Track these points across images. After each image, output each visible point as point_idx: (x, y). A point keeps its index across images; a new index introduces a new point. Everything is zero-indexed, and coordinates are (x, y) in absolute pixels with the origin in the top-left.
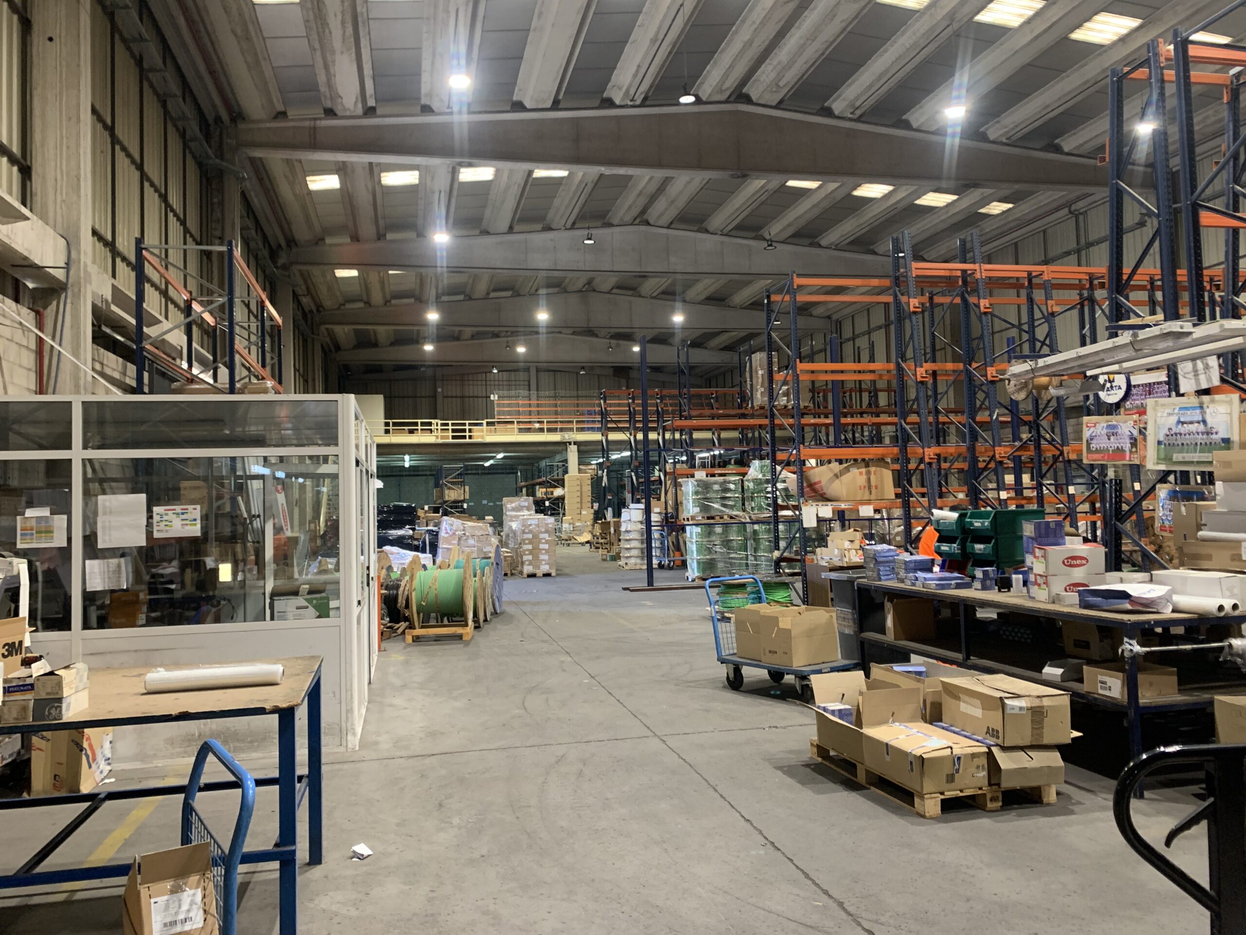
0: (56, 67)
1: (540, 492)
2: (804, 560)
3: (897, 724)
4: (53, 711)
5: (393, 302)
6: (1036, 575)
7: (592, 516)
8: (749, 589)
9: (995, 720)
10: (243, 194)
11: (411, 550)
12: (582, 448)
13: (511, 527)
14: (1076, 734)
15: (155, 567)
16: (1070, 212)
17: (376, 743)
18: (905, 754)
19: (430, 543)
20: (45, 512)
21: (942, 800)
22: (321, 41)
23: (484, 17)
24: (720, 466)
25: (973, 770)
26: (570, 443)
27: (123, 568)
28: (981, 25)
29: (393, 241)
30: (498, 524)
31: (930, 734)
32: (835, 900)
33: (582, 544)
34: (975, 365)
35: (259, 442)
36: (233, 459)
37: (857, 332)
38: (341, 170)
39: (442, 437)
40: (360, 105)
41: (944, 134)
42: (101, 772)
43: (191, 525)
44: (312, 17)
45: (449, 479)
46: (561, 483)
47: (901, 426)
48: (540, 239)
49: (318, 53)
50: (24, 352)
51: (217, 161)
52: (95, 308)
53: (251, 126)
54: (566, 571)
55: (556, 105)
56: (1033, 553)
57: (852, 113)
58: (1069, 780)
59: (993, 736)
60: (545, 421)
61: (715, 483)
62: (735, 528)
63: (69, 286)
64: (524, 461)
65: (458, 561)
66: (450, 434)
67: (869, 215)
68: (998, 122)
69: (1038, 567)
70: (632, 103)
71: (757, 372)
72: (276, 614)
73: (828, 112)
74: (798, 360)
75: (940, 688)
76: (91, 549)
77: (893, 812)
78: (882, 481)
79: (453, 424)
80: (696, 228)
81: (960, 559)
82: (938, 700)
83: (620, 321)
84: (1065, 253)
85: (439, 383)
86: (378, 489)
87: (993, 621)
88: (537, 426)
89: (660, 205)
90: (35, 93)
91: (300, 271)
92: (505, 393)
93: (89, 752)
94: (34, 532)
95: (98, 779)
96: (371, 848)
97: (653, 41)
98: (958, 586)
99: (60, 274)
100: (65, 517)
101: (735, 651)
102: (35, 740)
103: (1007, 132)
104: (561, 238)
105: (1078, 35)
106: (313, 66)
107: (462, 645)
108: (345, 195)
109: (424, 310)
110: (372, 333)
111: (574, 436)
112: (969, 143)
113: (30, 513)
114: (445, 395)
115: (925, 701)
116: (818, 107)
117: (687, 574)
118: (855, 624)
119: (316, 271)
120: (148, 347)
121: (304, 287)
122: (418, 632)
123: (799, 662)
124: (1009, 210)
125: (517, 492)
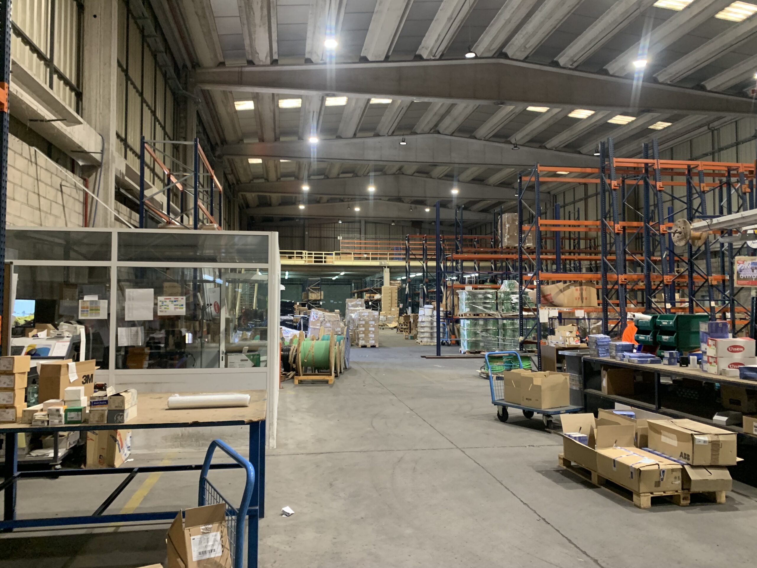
0: (98, 33)
1: (366, 296)
2: (540, 343)
3: (619, 447)
4: (119, 417)
5: (282, 179)
6: (708, 357)
7: (398, 312)
8: (504, 360)
9: (687, 448)
10: (197, 111)
11: (292, 328)
12: (392, 270)
13: (351, 316)
14: (739, 459)
15: (153, 333)
16: (709, 129)
17: (286, 445)
18: (628, 467)
19: (303, 324)
20: (95, 298)
21: (652, 498)
22: (248, 19)
23: (346, 5)
24: (480, 283)
25: (673, 479)
26: (385, 267)
27: (140, 333)
28: (657, 8)
29: (283, 142)
30: (343, 314)
31: (643, 455)
32: (592, 558)
33: (392, 329)
34: (651, 223)
35: (213, 260)
36: (195, 269)
37: (566, 202)
38: (255, 98)
39: (309, 261)
40: (269, 58)
41: (632, 79)
42: (125, 455)
43: (180, 308)
44: (243, 5)
45: (311, 286)
46: (379, 291)
47: (604, 260)
48: (372, 141)
49: (246, 26)
50: (77, 203)
51: (184, 91)
52: (117, 178)
53: (204, 71)
54: (384, 344)
55: (387, 59)
56: (707, 342)
57: (571, 65)
58: (735, 490)
59: (685, 458)
60: (370, 253)
61: (480, 294)
62: (491, 322)
63: (103, 164)
64: (356, 278)
65: (324, 336)
66: (313, 260)
67: (579, 128)
68: (665, 71)
69: (711, 351)
70: (434, 58)
71: (505, 226)
72: (229, 364)
73: (556, 64)
74: (539, 218)
75: (647, 426)
76: (121, 322)
77: (619, 504)
78: (590, 295)
79: (315, 254)
80: (468, 136)
81: (652, 344)
82: (646, 434)
83: (418, 193)
84: (704, 154)
85: (306, 229)
86: (282, 291)
87: (670, 385)
88: (365, 256)
89: (447, 121)
90: (85, 48)
91: (228, 159)
92: (346, 235)
93: (120, 443)
94: (89, 309)
95: (124, 459)
96: (293, 509)
97: (449, 19)
98: (652, 362)
99: (98, 157)
100: (106, 301)
101: (503, 398)
102: (89, 434)
103: (671, 77)
104: (385, 141)
105: (721, 15)
106: (242, 34)
107: (328, 387)
108: (257, 113)
109: (301, 184)
110: (268, 198)
111: (387, 263)
112: (647, 84)
113: (86, 298)
114: (310, 236)
115: (636, 434)
116: (550, 61)
117: (460, 349)
118: (580, 383)
119: (237, 159)
120: (147, 202)
121: (230, 169)
122: (302, 378)
123: (546, 406)
124: (669, 127)
125: (352, 296)
